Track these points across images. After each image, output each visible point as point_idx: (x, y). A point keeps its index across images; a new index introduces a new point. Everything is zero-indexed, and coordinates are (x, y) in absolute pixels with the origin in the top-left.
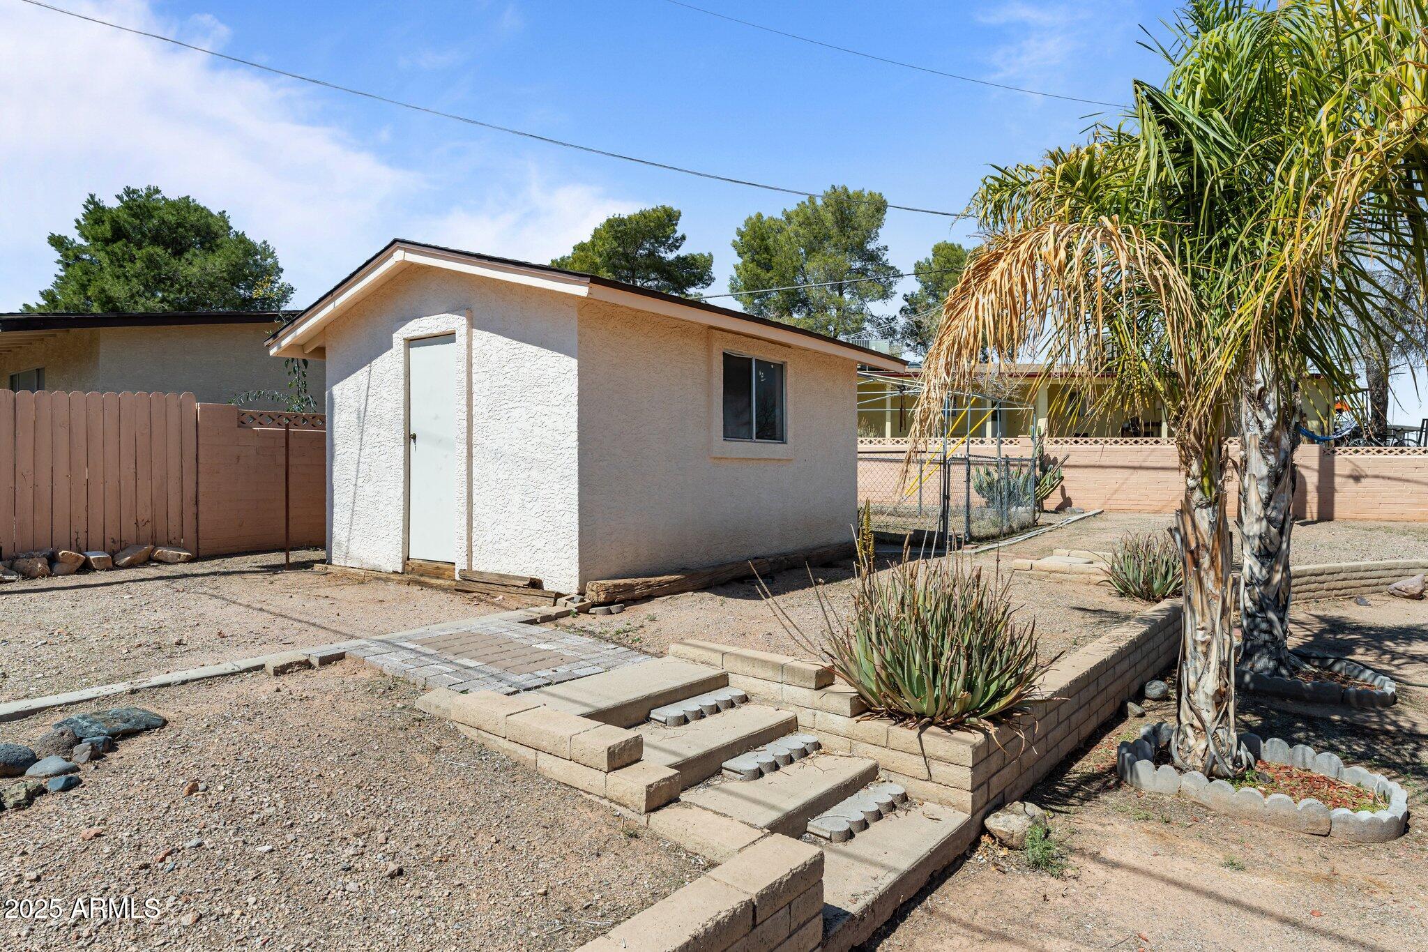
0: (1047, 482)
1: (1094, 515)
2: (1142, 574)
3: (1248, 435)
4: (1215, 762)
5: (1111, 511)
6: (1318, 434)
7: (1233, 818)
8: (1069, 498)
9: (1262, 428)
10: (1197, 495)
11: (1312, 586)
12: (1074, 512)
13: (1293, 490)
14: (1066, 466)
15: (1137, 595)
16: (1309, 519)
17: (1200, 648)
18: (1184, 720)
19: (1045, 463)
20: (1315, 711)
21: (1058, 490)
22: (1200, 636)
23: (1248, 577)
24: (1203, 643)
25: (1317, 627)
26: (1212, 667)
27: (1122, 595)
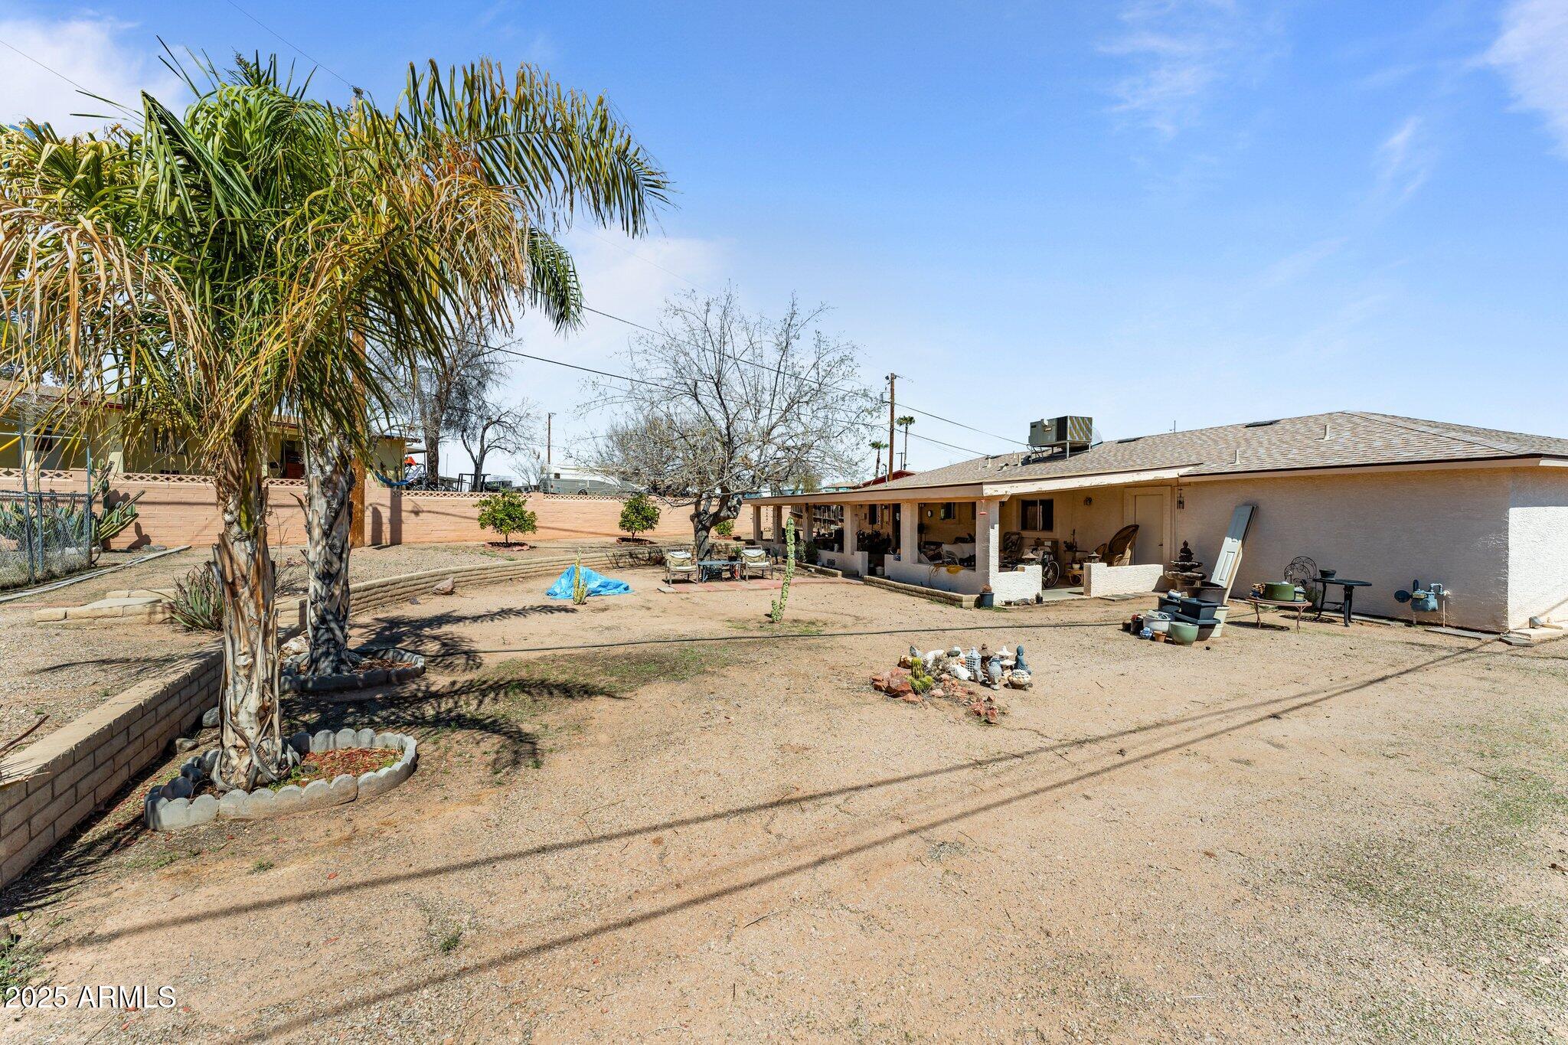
0: (115, 520)
1: (178, 552)
2: (211, 608)
3: (311, 476)
4: (258, 772)
5: (200, 546)
6: (395, 481)
7: (271, 820)
8: (147, 536)
9: (323, 471)
10: (236, 529)
11: (380, 595)
12: (154, 550)
13: (350, 522)
14: (141, 503)
15: (205, 627)
16: (384, 544)
17: (242, 673)
18: (227, 744)
19: (111, 501)
20: (365, 695)
21: (132, 528)
22: (242, 661)
23: (313, 597)
24: (245, 667)
25: (378, 627)
26: (255, 687)
27: (188, 630)
